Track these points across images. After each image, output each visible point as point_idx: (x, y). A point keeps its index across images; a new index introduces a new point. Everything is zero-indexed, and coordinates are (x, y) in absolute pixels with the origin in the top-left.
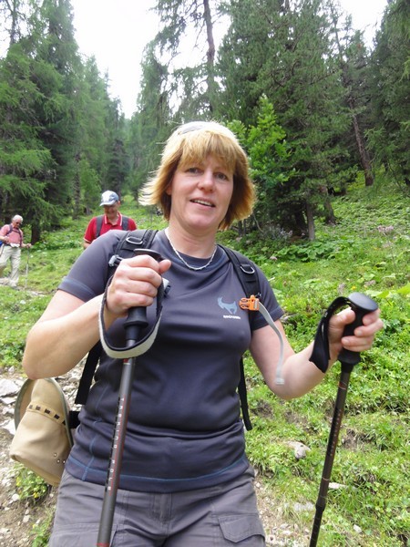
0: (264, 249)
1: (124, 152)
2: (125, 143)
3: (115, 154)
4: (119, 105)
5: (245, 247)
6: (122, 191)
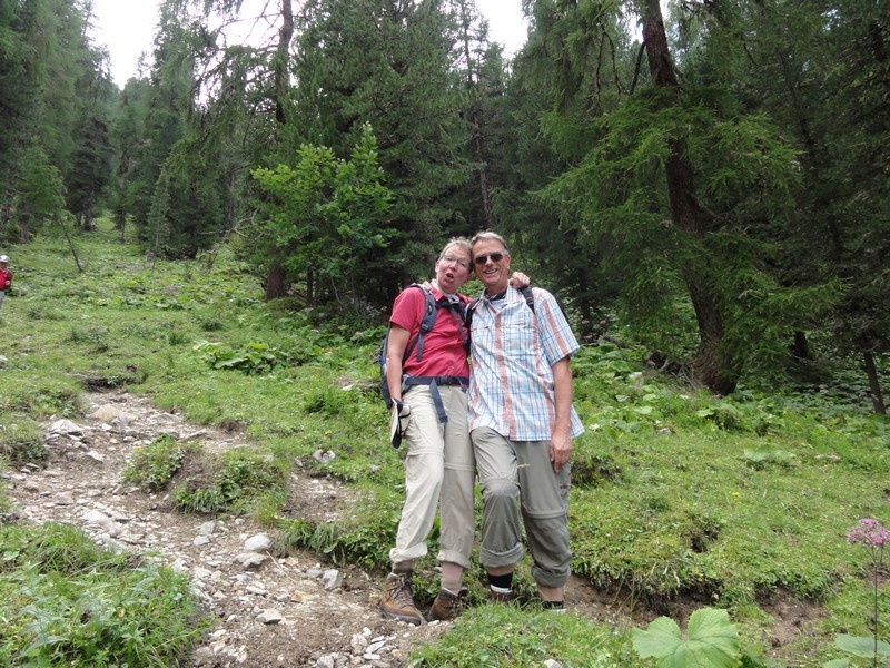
0: (343, 328)
1: (106, 142)
2: (112, 127)
3: (88, 144)
4: (104, 61)
5: (315, 322)
6: (95, 209)
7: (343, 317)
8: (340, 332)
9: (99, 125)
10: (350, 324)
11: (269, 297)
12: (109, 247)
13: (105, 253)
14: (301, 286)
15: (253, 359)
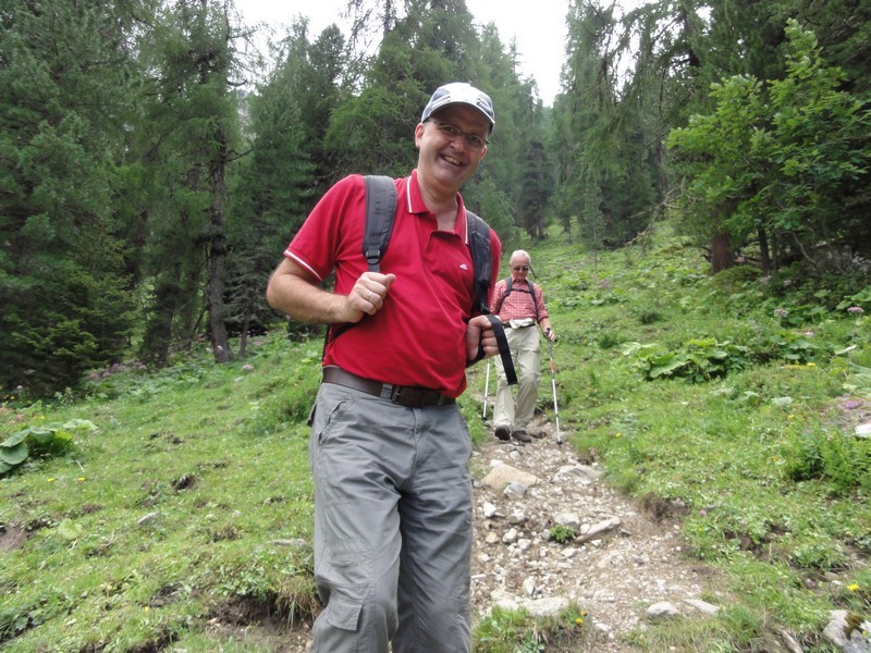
1: (544, 159)
2: (546, 144)
3: (531, 165)
4: (533, 89)
5: (779, 293)
6: (546, 220)
7: (818, 279)
8: (818, 301)
9: (537, 145)
10: (832, 288)
11: (716, 269)
12: (560, 250)
13: (556, 256)
14: (753, 249)
15: (698, 361)
